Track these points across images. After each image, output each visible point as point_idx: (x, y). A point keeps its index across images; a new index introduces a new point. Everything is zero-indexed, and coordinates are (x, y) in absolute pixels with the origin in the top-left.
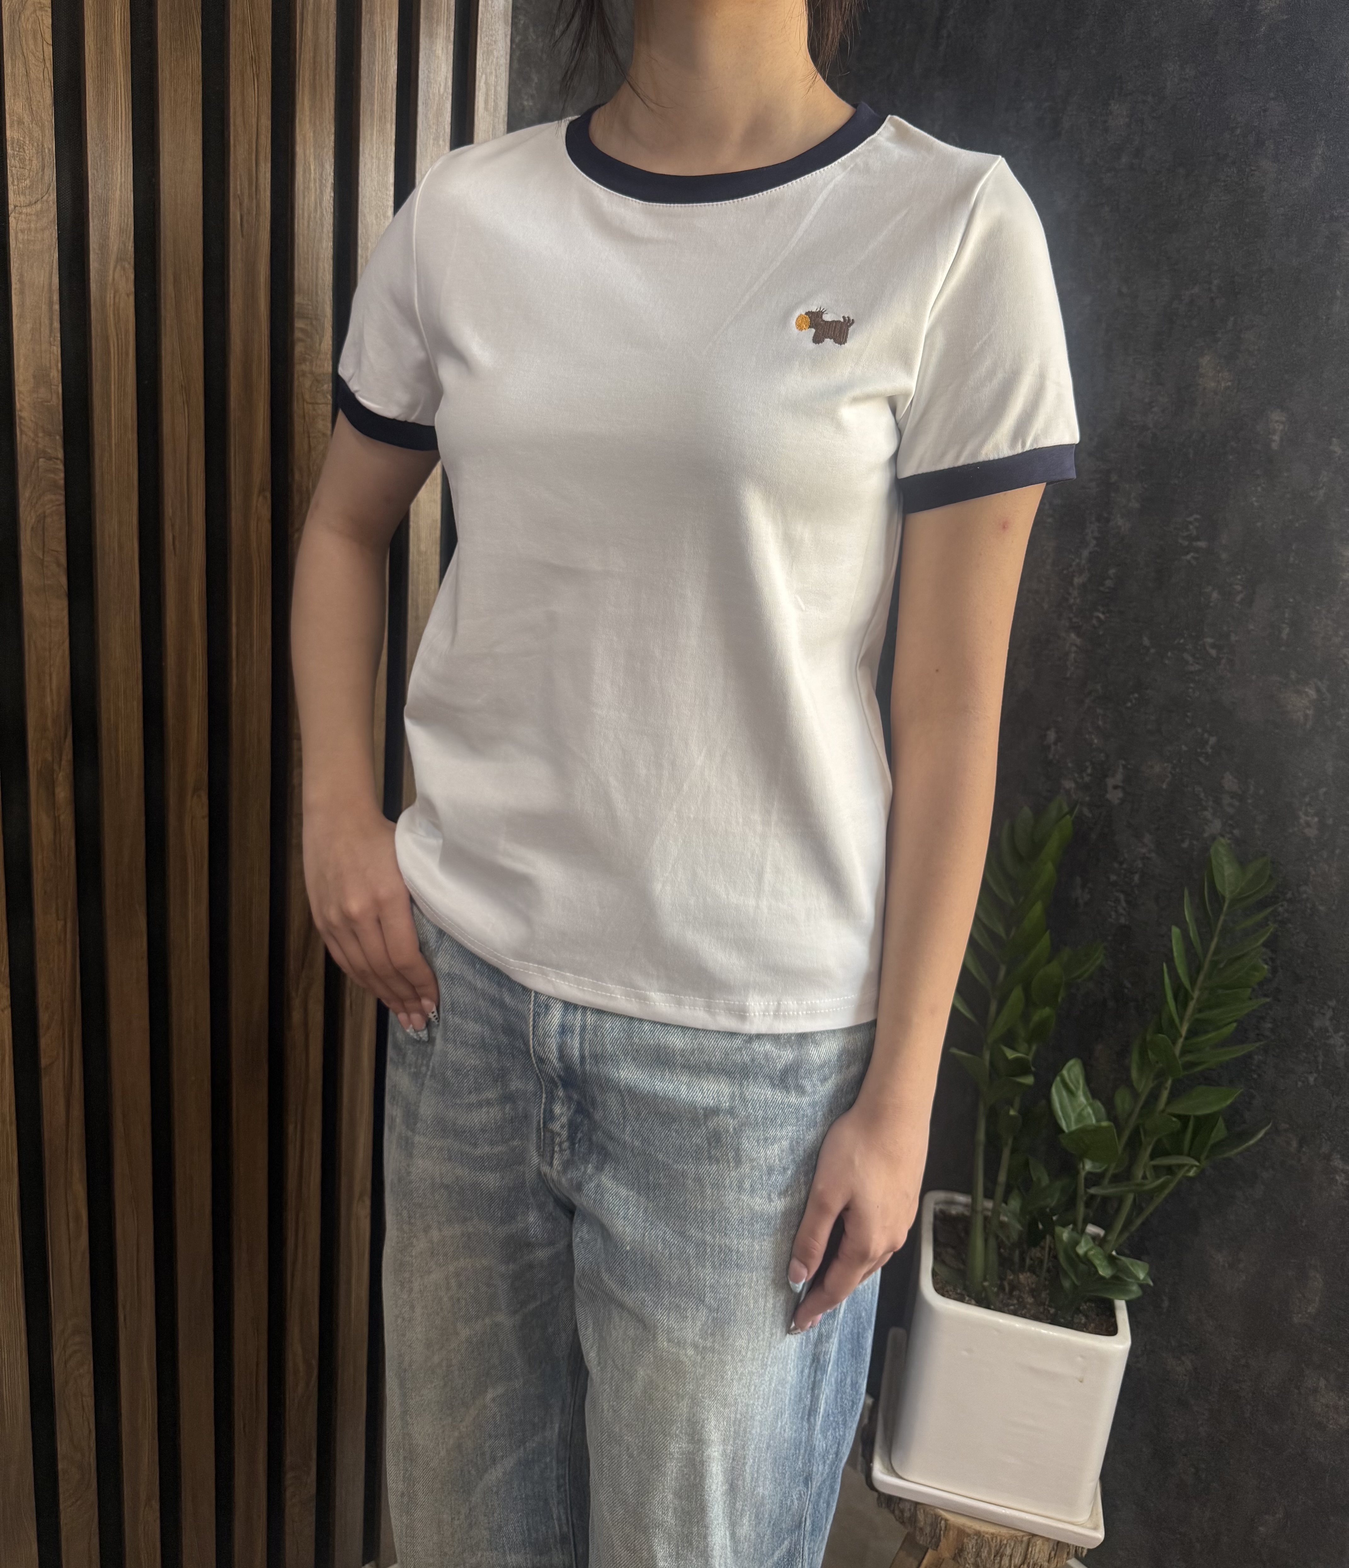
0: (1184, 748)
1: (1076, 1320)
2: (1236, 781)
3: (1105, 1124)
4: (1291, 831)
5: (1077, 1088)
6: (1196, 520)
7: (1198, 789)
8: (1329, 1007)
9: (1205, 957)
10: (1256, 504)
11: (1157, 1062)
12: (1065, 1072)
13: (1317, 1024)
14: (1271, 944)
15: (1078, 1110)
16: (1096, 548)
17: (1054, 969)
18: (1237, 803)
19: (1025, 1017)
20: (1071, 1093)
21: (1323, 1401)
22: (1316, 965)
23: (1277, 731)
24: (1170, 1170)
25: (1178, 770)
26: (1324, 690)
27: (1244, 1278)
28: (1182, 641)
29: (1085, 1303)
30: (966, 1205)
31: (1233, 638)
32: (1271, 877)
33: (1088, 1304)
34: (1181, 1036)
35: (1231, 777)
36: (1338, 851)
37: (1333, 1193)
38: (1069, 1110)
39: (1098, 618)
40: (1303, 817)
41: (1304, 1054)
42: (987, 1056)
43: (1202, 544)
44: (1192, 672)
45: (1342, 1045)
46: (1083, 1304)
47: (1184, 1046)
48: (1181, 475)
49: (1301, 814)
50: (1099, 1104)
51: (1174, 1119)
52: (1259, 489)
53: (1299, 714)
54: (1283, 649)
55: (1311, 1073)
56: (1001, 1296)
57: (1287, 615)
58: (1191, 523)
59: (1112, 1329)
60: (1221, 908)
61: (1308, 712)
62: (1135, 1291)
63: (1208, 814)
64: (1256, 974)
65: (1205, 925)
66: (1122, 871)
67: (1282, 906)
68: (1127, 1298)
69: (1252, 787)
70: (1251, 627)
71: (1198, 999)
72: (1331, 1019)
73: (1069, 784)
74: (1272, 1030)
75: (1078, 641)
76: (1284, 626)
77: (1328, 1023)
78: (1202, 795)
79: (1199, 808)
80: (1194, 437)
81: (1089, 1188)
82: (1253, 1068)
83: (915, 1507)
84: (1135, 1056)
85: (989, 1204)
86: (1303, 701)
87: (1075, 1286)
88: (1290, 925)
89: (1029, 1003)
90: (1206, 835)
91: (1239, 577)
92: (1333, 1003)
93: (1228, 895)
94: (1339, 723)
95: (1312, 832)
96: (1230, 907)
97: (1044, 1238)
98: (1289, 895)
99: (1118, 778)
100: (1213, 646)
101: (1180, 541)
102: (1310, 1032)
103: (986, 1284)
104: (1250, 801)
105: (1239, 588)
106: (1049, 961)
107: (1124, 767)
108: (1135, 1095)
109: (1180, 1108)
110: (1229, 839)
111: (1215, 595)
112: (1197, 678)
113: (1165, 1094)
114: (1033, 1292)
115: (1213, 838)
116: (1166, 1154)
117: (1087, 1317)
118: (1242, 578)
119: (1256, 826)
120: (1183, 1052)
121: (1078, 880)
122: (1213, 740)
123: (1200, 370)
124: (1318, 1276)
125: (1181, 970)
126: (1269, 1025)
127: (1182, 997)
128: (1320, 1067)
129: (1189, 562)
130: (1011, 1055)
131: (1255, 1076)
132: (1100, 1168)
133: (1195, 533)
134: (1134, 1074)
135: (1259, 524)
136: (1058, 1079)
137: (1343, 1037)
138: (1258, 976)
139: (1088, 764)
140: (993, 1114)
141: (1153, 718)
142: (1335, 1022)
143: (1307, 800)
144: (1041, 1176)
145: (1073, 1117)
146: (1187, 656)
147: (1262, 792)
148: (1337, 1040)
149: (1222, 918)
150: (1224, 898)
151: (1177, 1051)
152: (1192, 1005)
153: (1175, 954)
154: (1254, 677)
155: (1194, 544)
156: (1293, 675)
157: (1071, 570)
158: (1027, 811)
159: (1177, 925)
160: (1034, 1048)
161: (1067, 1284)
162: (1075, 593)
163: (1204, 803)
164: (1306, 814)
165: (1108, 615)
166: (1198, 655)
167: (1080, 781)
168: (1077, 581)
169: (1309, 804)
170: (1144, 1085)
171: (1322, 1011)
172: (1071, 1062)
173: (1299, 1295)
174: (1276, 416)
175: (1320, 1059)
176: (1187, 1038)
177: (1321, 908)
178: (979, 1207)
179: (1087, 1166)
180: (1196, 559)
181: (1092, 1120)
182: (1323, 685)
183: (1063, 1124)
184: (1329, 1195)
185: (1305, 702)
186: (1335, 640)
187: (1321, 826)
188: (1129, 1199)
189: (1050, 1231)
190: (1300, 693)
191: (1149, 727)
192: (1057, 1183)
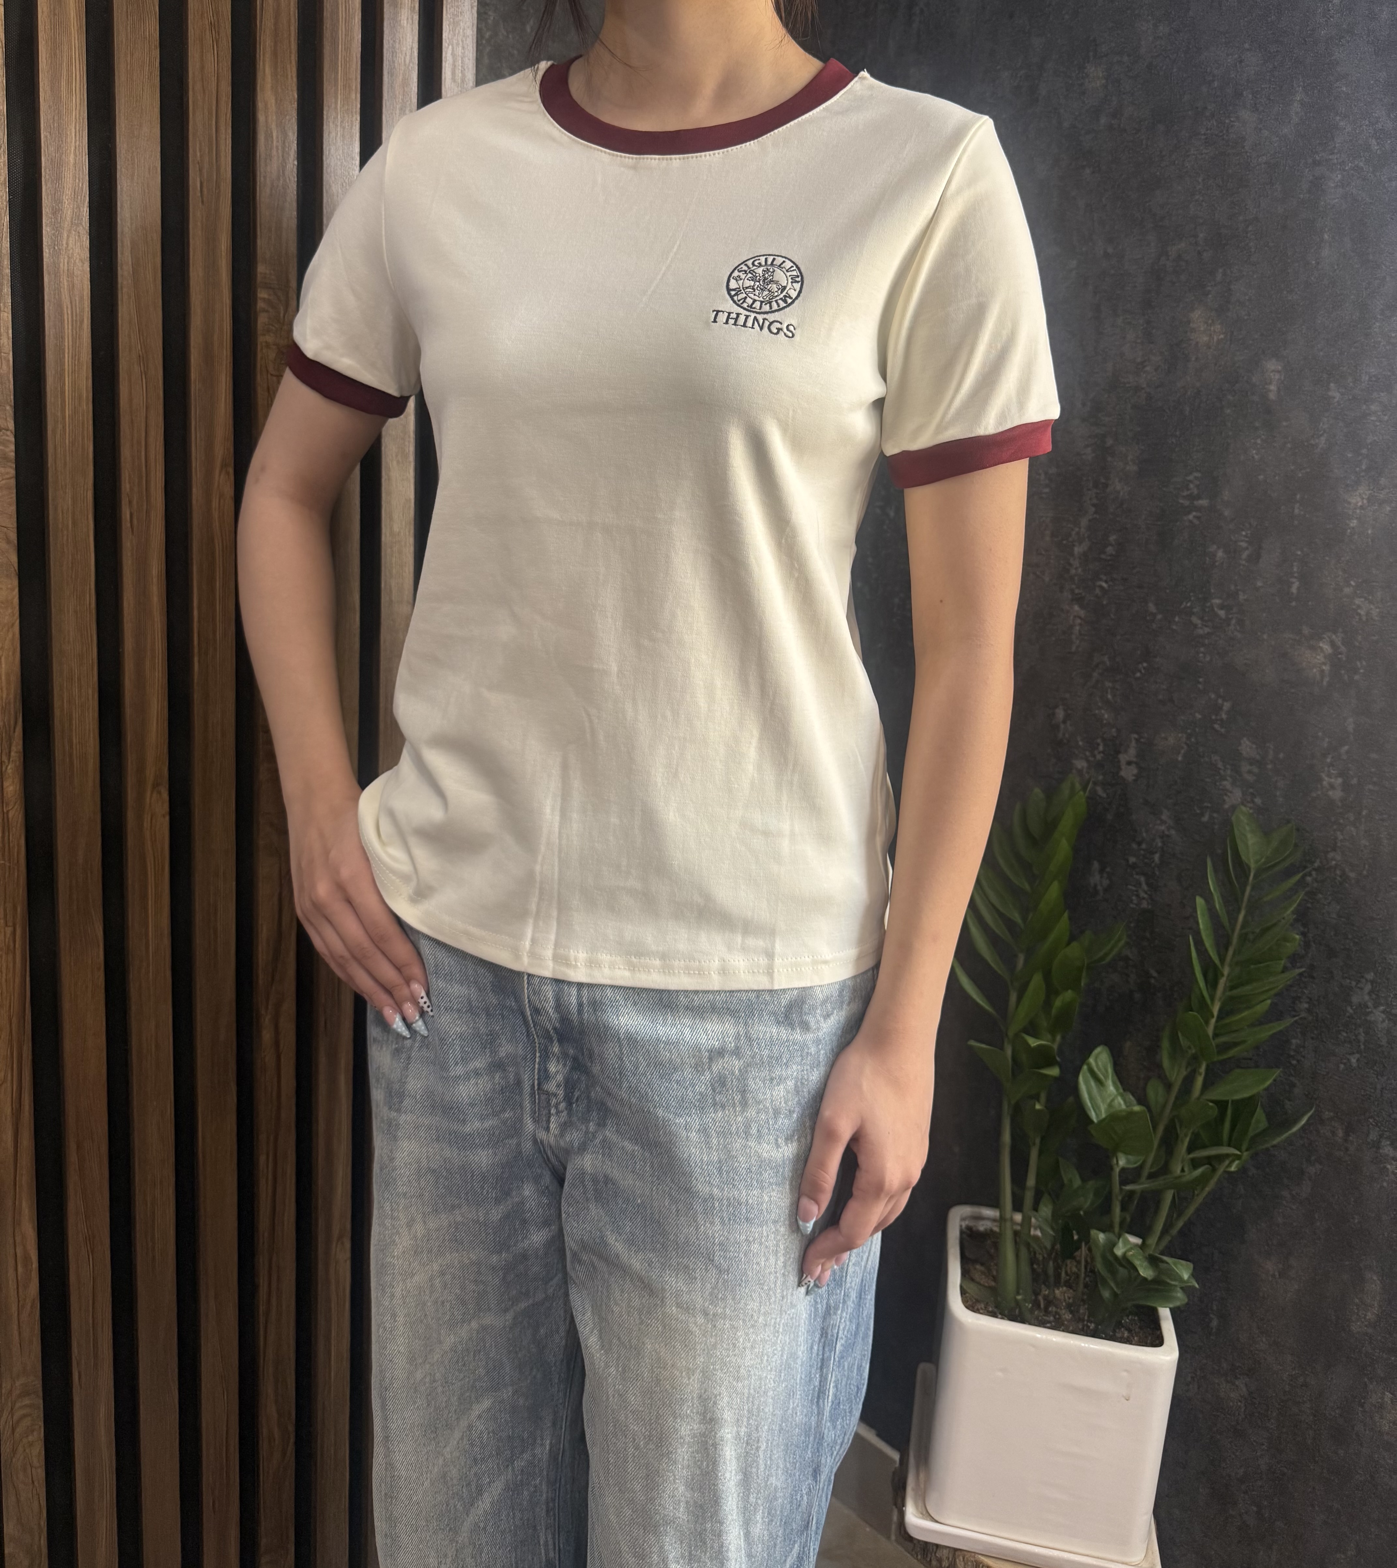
0: (1198, 716)
1: (1118, 1335)
2: (1254, 746)
3: (1137, 1108)
4: (1314, 795)
5: (1106, 1077)
6: (1196, 478)
7: (1215, 758)
8: (1367, 980)
9: (1233, 930)
10: (1256, 457)
11: (1189, 1048)
12: (1091, 1060)
13: (1355, 999)
14: (1302, 917)
15: (1108, 1101)
16: (1095, 516)
17: (1074, 951)
18: (1256, 770)
19: (1048, 1004)
20: (1099, 1082)
21: (1391, 1417)
22: (1350, 936)
23: (1293, 690)
24: (1214, 1163)
25: (1193, 740)
26: (1339, 643)
27: (1296, 1287)
28: (1189, 604)
29: (1128, 1316)
30: (994, 1220)
31: (1242, 597)
32: (1296, 845)
33: (1130, 1317)
34: (1213, 1016)
35: (1247, 742)
36: (1364, 813)
37: (1385, 1184)
38: (1099, 1100)
39: (1101, 587)
40: (1326, 779)
41: (1345, 1034)
42: (1009, 1052)
43: (1204, 502)
44: (1201, 636)
45: (1383, 1021)
46: (1125, 1318)
47: (1216, 1028)
48: (1178, 433)
49: (1323, 775)
50: (1131, 1095)
51: (1211, 1104)
52: (1259, 441)
53: (1315, 670)
55: (1353, 1053)
56: (1036, 1311)
57: (1295, 569)
58: (1190, 481)
59: (1157, 1342)
60: (1247, 877)
61: (1324, 667)
62: (1180, 1298)
63: (1227, 784)
64: (1288, 944)
65: (1232, 900)
66: (1142, 852)
67: (1310, 875)
68: (1171, 1306)
69: (1271, 752)
70: (1259, 584)
71: (1229, 975)
72: (1369, 994)
73: (1080, 764)
74: (1309, 1011)
75: (1082, 613)
76: (1294, 580)
77: (1367, 998)
78: (1220, 765)
79: (1217, 777)
80: (1189, 393)
81: (1124, 1185)
82: (1292, 1053)
83: (954, 1554)
84: (1165, 1044)
85: (1017, 1217)
86: (1318, 657)
87: (1115, 1295)
88: (1320, 896)
89: (1051, 992)
90: (1226, 806)
91: (1244, 533)
92: (1370, 976)
93: (1253, 866)
94: (1356, 677)
95: (1336, 795)
96: (1255, 877)
97: (1079, 1248)
98: (1318, 864)
99: (1132, 752)
100: (1222, 607)
101: (1181, 501)
102: (1349, 1009)
103: (1019, 1297)
104: (1270, 767)
105: (1244, 544)
106: (1068, 944)
107: (1137, 740)
108: (1169, 1086)
109: (1217, 1093)
110: (1251, 808)
111: (1220, 554)
112: (1206, 641)
113: (1199, 1081)
114: (1071, 1308)
115: (1234, 808)
116: (1204, 1147)
117: (1130, 1331)
118: (1247, 534)
119: (1278, 793)
120: (1216, 1035)
121: (1096, 865)
122: (1227, 706)
123: (1191, 325)
124: (1375, 1277)
125: (1208, 943)
126: (1306, 1006)
127: (1212, 974)
128: (1362, 1047)
129: (1191, 522)
130: (1033, 1042)
131: (1294, 1062)
132: (1135, 1163)
133: (1196, 492)
134: (1166, 1063)
135: (1261, 477)
136: (1085, 1067)
137: (1383, 1012)
138: (1291, 948)
139: (1099, 741)
140: (1017, 1110)
141: (1164, 687)
142: (1374, 996)
143: (1329, 760)
144: (1072, 1177)
145: (1103, 1108)
146: (1195, 620)
147: (1281, 756)
148: (1378, 1016)
149: (1248, 889)
150: (1249, 867)
151: (1210, 1030)
152: (1222, 982)
153: (1201, 926)
154: (1265, 637)
155: (1196, 503)
156: (1306, 630)
157: (1070, 539)
158: (1038, 792)
159: (1201, 896)
160: (1058, 1038)
161: (1106, 1294)
162: (1076, 563)
163: (1222, 772)
164: (1329, 776)
165: (1111, 583)
166: (1206, 618)
167: (1091, 759)
168: (1077, 550)
169: (1331, 765)
170: (1176, 1074)
171: (1359, 985)
172: (1098, 1050)
173: (1357, 1301)
174: (1272, 366)
175: (1362, 1038)
176: (1220, 1018)
177: (1352, 875)
178: (1008, 1216)
179: (1121, 1161)
180: (1198, 518)
181: (1124, 1107)
182: (1338, 639)
183: (1093, 1116)
184: (1382, 1187)
185: (1320, 658)
186: (1347, 590)
187: (1346, 787)
188: (1169, 1196)
189: (1086, 1238)
190: (1313, 648)
191: (1160, 697)
192: (1091, 1184)
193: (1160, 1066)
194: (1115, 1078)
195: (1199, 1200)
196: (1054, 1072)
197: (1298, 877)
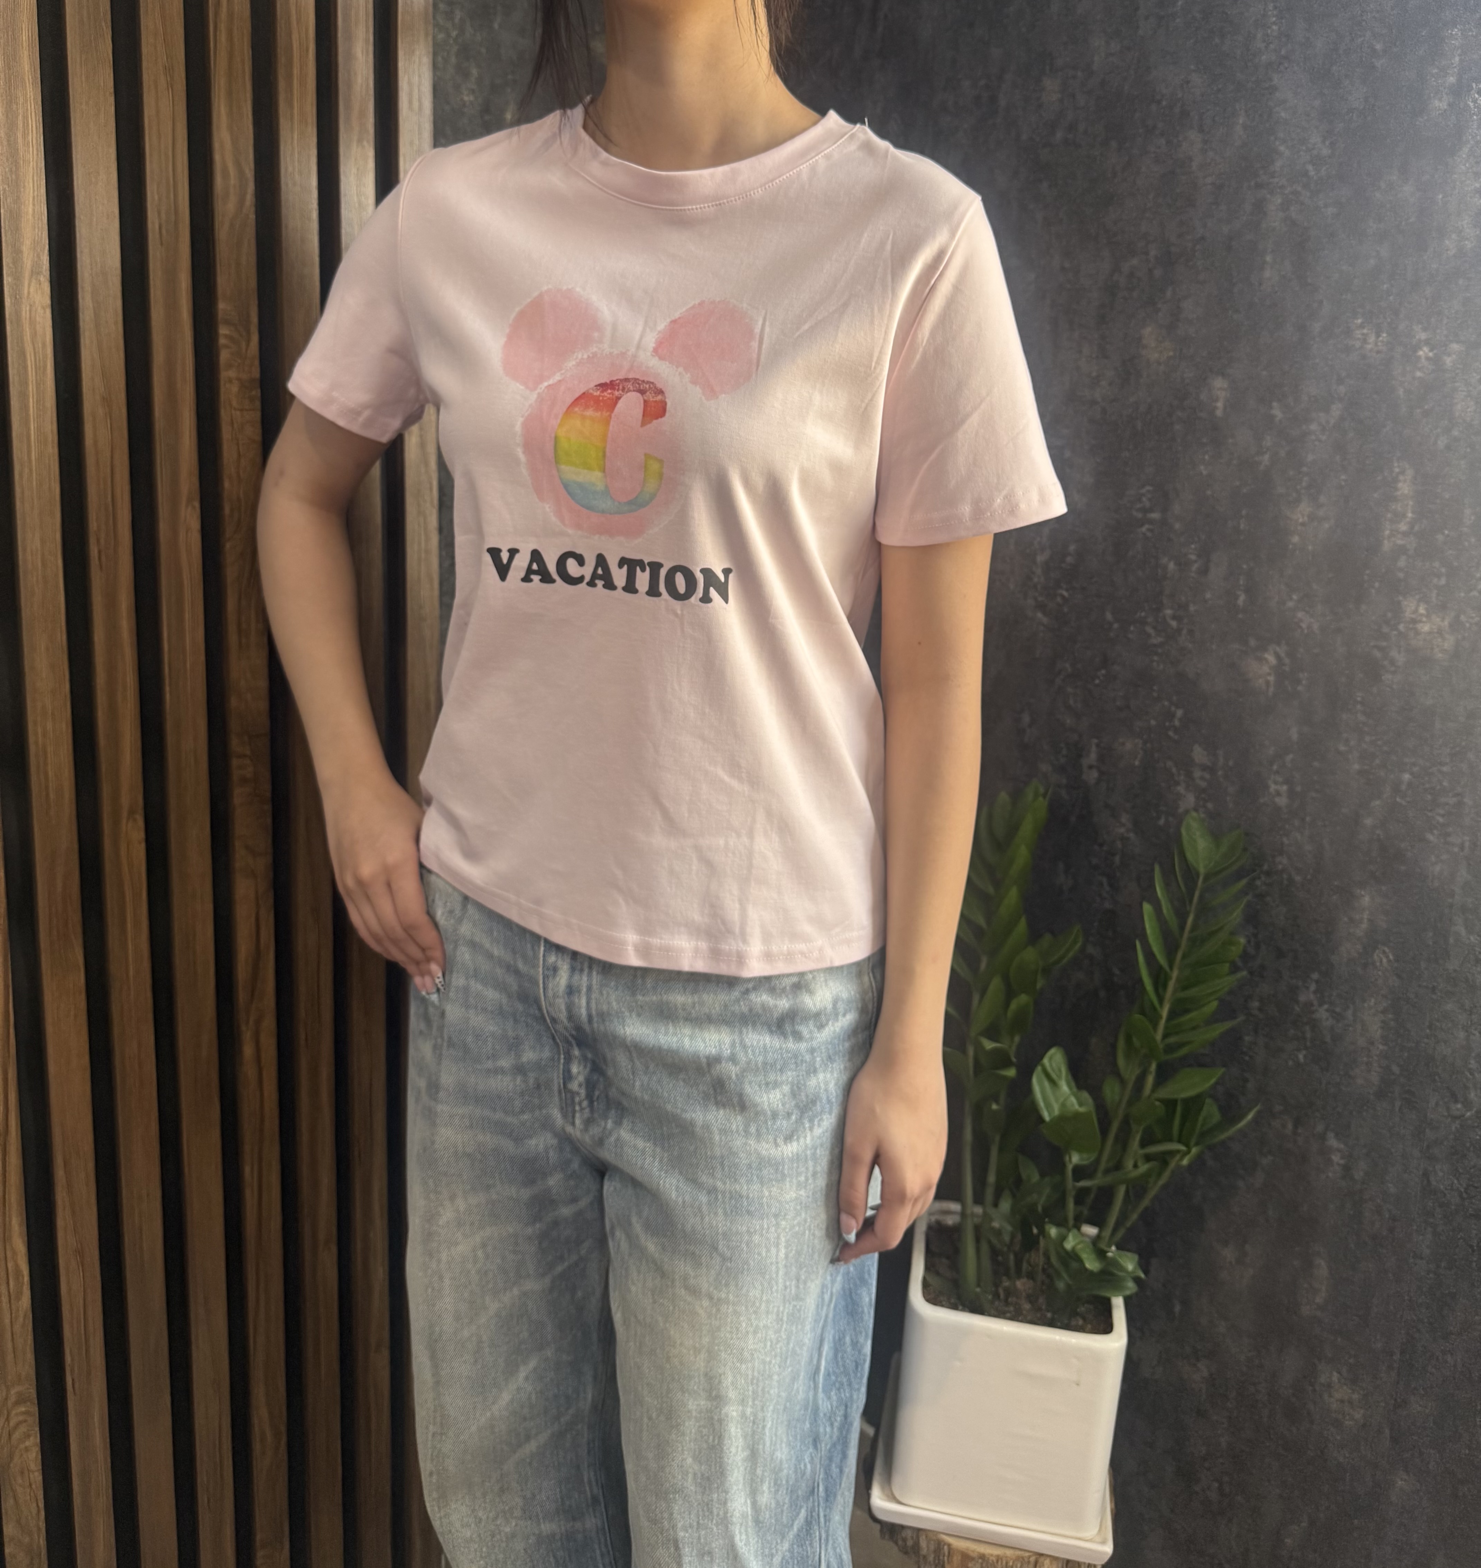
0: (1153, 722)
1: (1073, 1322)
2: (1206, 753)
3: (1090, 1110)
4: (1262, 801)
5: (1060, 1077)
6: (1149, 491)
7: (1169, 764)
8: (1313, 980)
9: (1182, 934)
10: (1205, 473)
11: (1142, 1048)
12: (1046, 1061)
13: (1302, 998)
14: (1252, 918)
15: (1062, 1100)
17: (1030, 955)
18: (1207, 776)
19: (1006, 1005)
20: (1053, 1083)
21: (1338, 1396)
22: (1297, 938)
23: (1241, 699)
24: (1163, 1159)
25: (1149, 746)
26: (1284, 655)
27: (1252, 1273)
28: (1143, 614)
29: (1083, 1305)
30: (957, 1214)
31: (1192, 608)
32: (1245, 850)
33: (1085, 1306)
34: (1162, 1019)
35: (1200, 749)
36: (1308, 819)
37: (1330, 1175)
38: (1052, 1099)
39: (1062, 595)
40: (1273, 786)
41: (1293, 1031)
43: (1156, 515)
44: (1155, 645)
45: (1327, 1019)
46: (1081, 1306)
47: (1166, 1028)
48: (1131, 447)
49: (1271, 783)
50: (1085, 1095)
51: (1160, 1103)
52: (1207, 457)
53: (1260, 680)
54: (1240, 616)
55: (1301, 1050)
56: (997, 1303)
57: (1241, 582)
58: (1144, 495)
59: (1109, 1326)
60: (1196, 885)
61: (1270, 678)
62: (1131, 1288)
63: (1181, 789)
64: (1233, 948)
66: (1104, 853)
67: (1259, 878)
68: (1124, 1294)
69: (1221, 759)
70: (1208, 596)
71: (1177, 979)
72: (1315, 992)
73: (1045, 767)
74: (1260, 1009)
75: (1045, 620)
76: (1240, 593)
77: (1312, 997)
78: (1174, 770)
79: (1172, 783)
80: (1142, 409)
81: (1078, 1181)
82: (1245, 1049)
83: (918, 1534)
84: (1121, 1045)
85: (978, 1210)
86: (1264, 668)
87: (1069, 1287)
88: (1269, 898)
89: (1010, 994)
90: (1180, 810)
91: (1193, 546)
92: (1315, 976)
93: (1202, 870)
94: (1300, 688)
95: (1282, 801)
96: (1205, 881)
97: (1037, 1242)
98: (1266, 867)
99: (1093, 758)
100: (1174, 617)
101: (1135, 513)
102: (1297, 1007)
103: (980, 1290)
104: (1220, 773)
105: (1193, 557)
106: (1025, 948)
107: (1098, 745)
108: (1124, 1083)
109: (1167, 1092)
110: (1203, 813)
111: (1172, 566)
112: (1160, 651)
113: (1150, 1080)
114: (1030, 1298)
115: (1187, 813)
116: (1157, 1141)
117: (1084, 1319)
118: (1197, 547)
119: (1228, 799)
120: (1165, 1036)
121: (1061, 866)
122: (1180, 713)
123: (1143, 341)
124: (1323, 1263)
125: (1156, 948)
126: (1257, 1004)
127: (1161, 980)
128: (1308, 1044)
129: (1144, 534)
130: (988, 1045)
131: (1247, 1058)
132: (1089, 1160)
133: (1148, 505)
134: (1121, 1062)
136: (1039, 1068)
137: (1327, 1010)
138: (1235, 952)
139: (1063, 745)
140: (977, 1111)
141: (1121, 694)
142: (1319, 995)
143: (1275, 767)
144: (1031, 1173)
145: (1056, 1107)
146: (1149, 630)
147: (1231, 763)
148: (1322, 1014)
149: (1197, 895)
150: (1198, 874)
151: (1159, 1035)
152: (1171, 985)
153: (1150, 933)
154: (1214, 647)
155: (1149, 516)
156: (1252, 642)
157: (1033, 548)
158: (1004, 797)
159: (1149, 902)
160: (1016, 1041)
161: (1062, 1285)
162: (1038, 571)
163: (1177, 778)
164: (1276, 783)
165: (1071, 592)
166: (1159, 628)
167: (1055, 762)
168: (1039, 559)
169: (1277, 772)
170: (1131, 1072)
171: (1306, 985)
172: (1053, 1051)
173: (1306, 1285)
174: (1219, 383)
175: (1308, 1035)
176: (1170, 1017)
177: (1298, 878)
178: (969, 1212)
179: (1075, 1159)
180: (1151, 530)
181: (1077, 1107)
182: (1282, 650)
183: (1047, 1118)
184: (1328, 1177)
185: (1266, 669)
186: (1290, 604)
187: (1291, 794)
188: (1121, 1191)
189: (1043, 1232)
190: (1261, 660)
191: (1118, 703)
192: (1047, 1179)
193: (1115, 1064)
194: (1070, 1077)
195: (1152, 1193)
196: (1011, 1072)
197: (1244, 882)
